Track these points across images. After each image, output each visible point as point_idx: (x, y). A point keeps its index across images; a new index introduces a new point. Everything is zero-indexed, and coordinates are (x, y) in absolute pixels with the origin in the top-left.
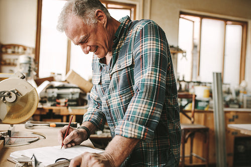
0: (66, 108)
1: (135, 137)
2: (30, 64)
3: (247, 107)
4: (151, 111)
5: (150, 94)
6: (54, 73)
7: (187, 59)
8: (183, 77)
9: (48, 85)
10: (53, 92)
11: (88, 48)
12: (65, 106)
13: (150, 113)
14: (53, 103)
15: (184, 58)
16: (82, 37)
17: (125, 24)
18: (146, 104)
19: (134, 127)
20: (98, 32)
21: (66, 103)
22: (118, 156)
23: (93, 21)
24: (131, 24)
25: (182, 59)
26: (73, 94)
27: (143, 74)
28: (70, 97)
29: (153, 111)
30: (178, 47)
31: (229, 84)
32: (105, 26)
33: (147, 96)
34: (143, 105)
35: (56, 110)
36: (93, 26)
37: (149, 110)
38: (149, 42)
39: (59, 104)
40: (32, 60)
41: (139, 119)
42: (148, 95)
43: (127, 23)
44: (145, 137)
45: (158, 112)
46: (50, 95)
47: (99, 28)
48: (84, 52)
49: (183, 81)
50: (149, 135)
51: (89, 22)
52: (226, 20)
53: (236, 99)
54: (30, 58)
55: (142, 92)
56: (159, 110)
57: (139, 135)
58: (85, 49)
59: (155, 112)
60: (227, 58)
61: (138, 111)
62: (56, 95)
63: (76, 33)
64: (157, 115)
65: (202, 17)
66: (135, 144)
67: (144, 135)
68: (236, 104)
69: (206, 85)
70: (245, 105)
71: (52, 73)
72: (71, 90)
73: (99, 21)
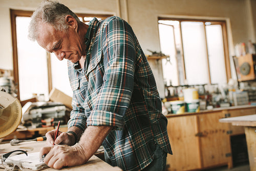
0: (52, 128)
1: (104, 124)
2: (10, 87)
3: (238, 105)
4: (118, 97)
5: (116, 82)
6: (36, 94)
7: (171, 64)
8: (171, 83)
9: (31, 106)
10: (37, 113)
11: (62, 54)
12: (51, 126)
13: (117, 99)
14: (38, 125)
15: (168, 62)
16: (55, 43)
17: (93, 26)
18: (112, 92)
19: (101, 114)
20: (70, 37)
21: (52, 123)
22: (88, 145)
23: (64, 27)
24: (99, 24)
25: (166, 64)
26: (58, 112)
27: (109, 65)
28: (56, 115)
29: (121, 97)
30: (161, 52)
31: (217, 84)
32: (76, 30)
33: (112, 84)
34: (110, 93)
35: (42, 131)
36: (64, 32)
37: (116, 97)
38: (114, 35)
39: (45, 124)
40: (11, 82)
41: (106, 107)
42: (114, 83)
43: (95, 25)
44: (114, 123)
45: (127, 98)
46: (35, 116)
47: (71, 33)
48: (59, 58)
49: (171, 86)
50: (118, 120)
51: (60, 28)
52: (204, 21)
53: (227, 98)
54: (9, 80)
55: (108, 81)
56: (127, 96)
57: (108, 121)
58: (59, 56)
59: (123, 98)
60: (210, 58)
61: (105, 99)
62: (40, 116)
63: (48, 40)
64: (126, 101)
65: (181, 20)
66: (105, 133)
67: (112, 121)
68: (227, 102)
69: (194, 87)
70: (236, 103)
71: (33, 94)
72: (56, 108)
73: (70, 26)
